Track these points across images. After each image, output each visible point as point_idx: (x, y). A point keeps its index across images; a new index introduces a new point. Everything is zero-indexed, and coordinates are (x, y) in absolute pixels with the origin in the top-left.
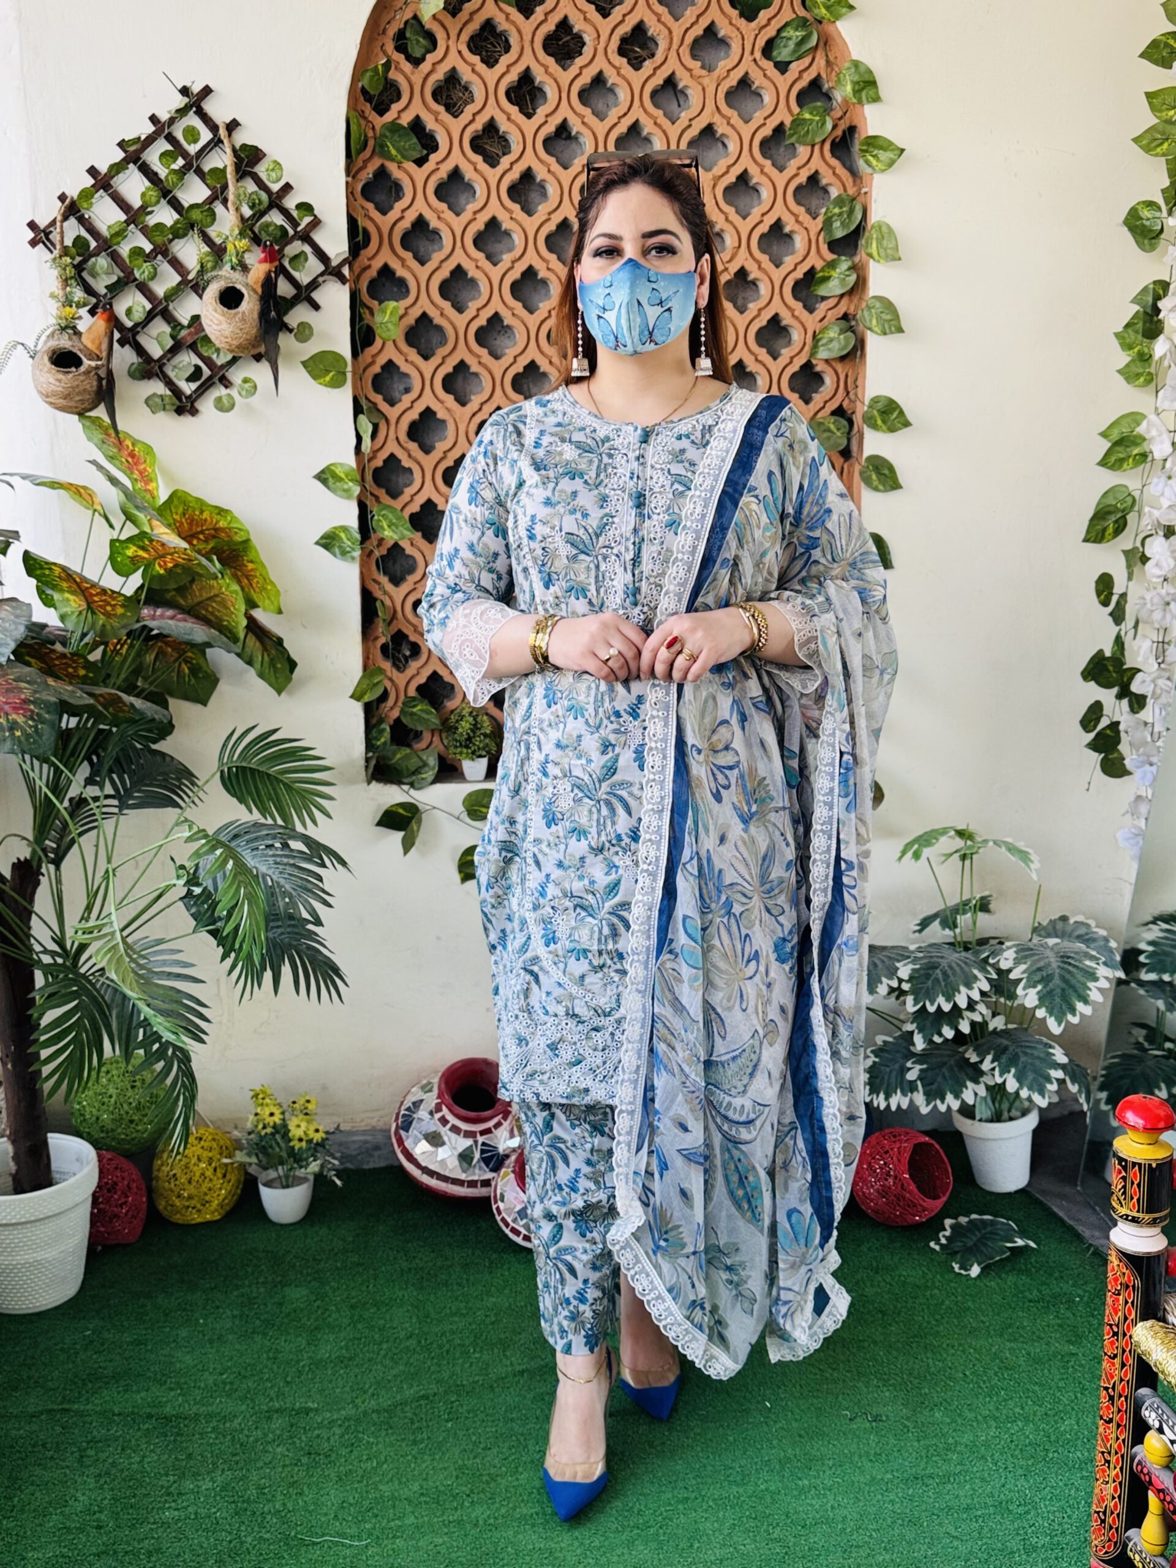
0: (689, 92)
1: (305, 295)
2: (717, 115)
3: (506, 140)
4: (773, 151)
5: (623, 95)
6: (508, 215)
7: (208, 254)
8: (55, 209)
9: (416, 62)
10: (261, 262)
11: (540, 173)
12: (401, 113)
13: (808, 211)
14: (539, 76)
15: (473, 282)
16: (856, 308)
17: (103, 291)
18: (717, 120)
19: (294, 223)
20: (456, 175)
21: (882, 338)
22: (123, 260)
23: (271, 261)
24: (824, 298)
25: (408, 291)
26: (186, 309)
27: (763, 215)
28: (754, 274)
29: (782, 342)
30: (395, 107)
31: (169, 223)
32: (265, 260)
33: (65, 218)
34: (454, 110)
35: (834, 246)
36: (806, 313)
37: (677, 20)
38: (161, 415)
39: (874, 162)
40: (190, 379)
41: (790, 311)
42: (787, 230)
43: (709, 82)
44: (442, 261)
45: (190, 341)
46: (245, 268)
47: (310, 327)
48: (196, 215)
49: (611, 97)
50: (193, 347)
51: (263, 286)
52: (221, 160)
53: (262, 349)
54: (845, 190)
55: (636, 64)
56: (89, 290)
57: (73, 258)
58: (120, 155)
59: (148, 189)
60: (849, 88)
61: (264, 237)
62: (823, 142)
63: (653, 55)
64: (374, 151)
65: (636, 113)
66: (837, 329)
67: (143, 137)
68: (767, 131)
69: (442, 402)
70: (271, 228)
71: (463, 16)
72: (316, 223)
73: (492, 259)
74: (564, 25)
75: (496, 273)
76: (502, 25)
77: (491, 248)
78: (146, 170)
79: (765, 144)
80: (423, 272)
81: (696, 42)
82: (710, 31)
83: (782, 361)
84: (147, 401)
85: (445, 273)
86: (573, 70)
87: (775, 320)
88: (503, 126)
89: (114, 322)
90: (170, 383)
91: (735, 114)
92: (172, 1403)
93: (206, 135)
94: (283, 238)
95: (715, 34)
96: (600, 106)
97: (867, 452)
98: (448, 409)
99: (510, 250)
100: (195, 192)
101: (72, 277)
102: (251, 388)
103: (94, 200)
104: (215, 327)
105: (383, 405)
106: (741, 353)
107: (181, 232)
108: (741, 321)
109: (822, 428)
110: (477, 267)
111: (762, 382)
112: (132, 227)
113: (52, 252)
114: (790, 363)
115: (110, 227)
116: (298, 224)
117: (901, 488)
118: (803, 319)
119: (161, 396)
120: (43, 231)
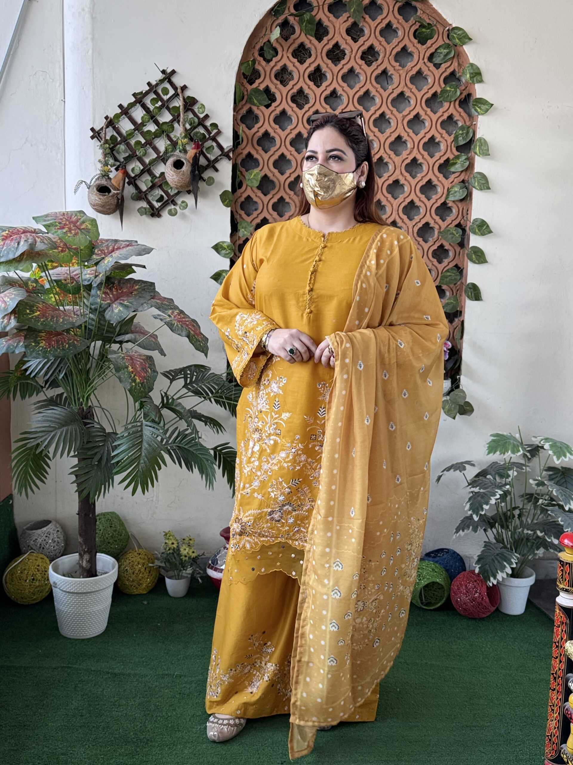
0: (393, 77)
1: (212, 165)
2: (406, 87)
3: (307, 97)
4: (432, 105)
5: (362, 78)
7: (168, 146)
8: (103, 123)
9: (268, 61)
10: (192, 149)
12: (260, 84)
13: (447, 132)
14: (324, 68)
15: (289, 161)
16: (469, 177)
17: (122, 160)
18: (406, 89)
19: (209, 133)
20: (283, 112)
21: (480, 192)
22: (132, 146)
23: (197, 149)
24: (454, 173)
25: (259, 165)
26: (158, 170)
27: (426, 133)
28: (420, 160)
29: (432, 192)
30: (258, 82)
31: (153, 130)
32: (195, 148)
33: (107, 127)
34: (284, 83)
35: (458, 148)
36: (444, 179)
37: (389, 44)
38: (144, 216)
39: (479, 110)
40: (158, 201)
41: (437, 178)
42: (437, 140)
43: (403, 72)
44: (275, 152)
45: (159, 184)
46: (185, 151)
47: (213, 179)
48: (165, 127)
49: (357, 79)
50: (160, 186)
51: (193, 160)
52: (178, 103)
53: (191, 188)
54: (465, 123)
55: (369, 64)
56: (116, 160)
57: (110, 145)
58: (133, 99)
59: (144, 115)
60: (468, 76)
61: (195, 138)
62: (455, 100)
63: (377, 60)
64: (247, 101)
65: (368, 86)
66: (459, 187)
67: (144, 92)
68: (429, 95)
69: (271, 215)
70: (199, 134)
71: (290, 41)
72: (219, 133)
73: (298, 151)
74: (336, 45)
75: (299, 157)
76: (308, 45)
77: (297, 146)
78: (144, 107)
79: (428, 101)
80: (266, 156)
81: (397, 54)
82: (404, 49)
83: (432, 201)
84: (138, 210)
85: (276, 157)
86: (340, 66)
87: (430, 182)
88: (307, 91)
89: (126, 174)
90: (149, 203)
91: (414, 87)
93: (172, 92)
94: (204, 139)
95: (407, 51)
96: (352, 83)
97: (471, 244)
100: (166, 117)
101: (108, 154)
102: (185, 206)
103: (120, 119)
104: (171, 177)
105: (244, 216)
106: (413, 197)
107: (158, 135)
108: (413, 182)
109: (449, 233)
110: (291, 154)
111: (422, 210)
112: (137, 131)
113: (100, 142)
114: (436, 202)
115: (126, 132)
116: (211, 133)
117: (487, 262)
118: (443, 182)
119: (145, 208)
120: (97, 132)
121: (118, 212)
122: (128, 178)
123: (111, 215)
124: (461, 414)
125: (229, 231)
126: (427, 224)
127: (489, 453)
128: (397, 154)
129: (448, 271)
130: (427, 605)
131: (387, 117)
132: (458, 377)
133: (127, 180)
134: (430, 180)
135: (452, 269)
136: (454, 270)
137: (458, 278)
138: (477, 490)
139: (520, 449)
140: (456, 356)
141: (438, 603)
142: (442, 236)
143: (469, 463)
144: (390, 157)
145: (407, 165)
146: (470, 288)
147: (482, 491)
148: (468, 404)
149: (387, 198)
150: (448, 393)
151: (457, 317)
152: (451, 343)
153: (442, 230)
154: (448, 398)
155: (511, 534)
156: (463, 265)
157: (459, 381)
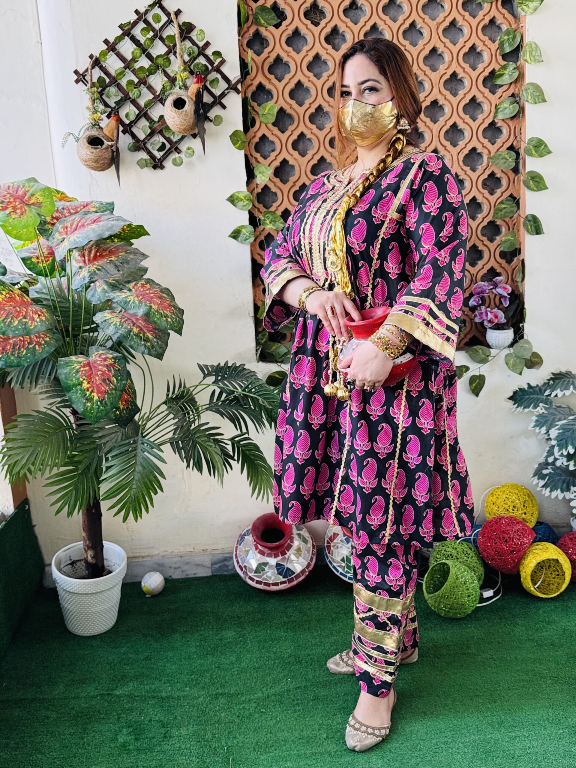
1: (218, 101)
3: (323, 13)
4: (470, 8)
6: (325, 52)
7: (166, 83)
8: (88, 63)
10: (195, 83)
11: (342, 28)
13: (490, 39)
15: (307, 90)
16: (519, 90)
17: (113, 105)
19: (212, 63)
20: (296, 33)
21: (534, 106)
22: (123, 88)
23: (200, 83)
24: (501, 86)
25: (272, 97)
26: (155, 113)
27: (465, 42)
28: (461, 75)
29: (478, 111)
31: (147, 67)
32: (197, 82)
33: (93, 67)
35: (505, 57)
36: (490, 94)
38: (145, 170)
40: (159, 150)
41: (482, 94)
42: (478, 50)
44: (290, 79)
45: (159, 129)
47: (221, 118)
48: (160, 61)
50: (161, 132)
51: (196, 96)
52: (173, 31)
53: (196, 131)
54: (510, 26)
56: (106, 105)
57: (97, 88)
58: (120, 32)
59: (135, 49)
61: (196, 70)
64: (252, 22)
66: (509, 102)
67: (132, 22)
69: (292, 155)
70: (200, 66)
72: (223, 62)
73: (318, 76)
75: (319, 83)
77: (316, 70)
78: (134, 40)
79: (464, 4)
80: (280, 86)
83: (478, 122)
84: (138, 163)
85: (292, 85)
87: (473, 100)
89: (120, 121)
90: (149, 153)
92: (166, 690)
93: (164, 19)
94: (207, 72)
97: (528, 170)
98: (295, 159)
99: (326, 71)
100: (160, 49)
101: (97, 98)
102: (191, 152)
103: (107, 57)
104: (172, 120)
105: (260, 159)
106: (455, 119)
107: (153, 71)
108: (455, 101)
109: (501, 157)
110: (309, 81)
111: (467, 134)
112: (127, 70)
113: (86, 85)
114: (483, 122)
115: (116, 71)
116: (214, 63)
117: (548, 188)
118: (490, 98)
119: (145, 160)
120: (82, 75)
121: (113, 167)
122: (123, 126)
123: (106, 171)
124: (528, 367)
125: (245, 178)
126: (474, 150)
128: (434, 69)
129: (502, 203)
131: (418, 27)
132: (521, 325)
133: (121, 128)
134: (474, 96)
135: (507, 200)
136: (510, 200)
137: (515, 209)
140: (518, 301)
142: (492, 163)
144: (425, 74)
145: (446, 81)
146: (529, 221)
148: (536, 355)
149: (425, 123)
150: (512, 345)
151: (516, 256)
152: (511, 286)
154: (511, 349)
156: (519, 194)
157: (523, 330)
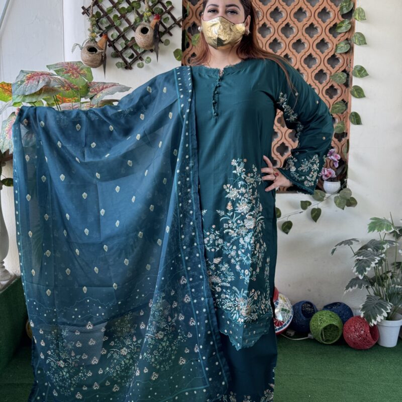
1: (168, 31)
7: (137, 18)
8: (91, 3)
10: (154, 19)
13: (335, 5)
16: (351, 36)
17: (104, 29)
21: (359, 46)
22: (111, 20)
24: (341, 33)
26: (130, 35)
27: (320, 6)
28: (316, 25)
29: (325, 48)
31: (126, 7)
32: (156, 19)
33: (94, 5)
35: (344, 16)
36: (333, 38)
38: (120, 69)
40: (130, 58)
41: (328, 37)
42: (328, 11)
45: (131, 45)
46: (149, 22)
47: (169, 41)
48: (135, 5)
50: (131, 47)
51: (155, 27)
53: (153, 48)
56: (100, 29)
57: (95, 18)
61: (156, 12)
66: (344, 43)
70: (158, 9)
72: (172, 8)
83: (325, 54)
84: (116, 64)
87: (323, 40)
90: (124, 59)
94: (162, 13)
101: (95, 24)
102: (149, 60)
104: (139, 40)
106: (311, 51)
107: (130, 10)
108: (311, 41)
109: (338, 76)
111: (318, 61)
112: (114, 8)
113: (89, 16)
114: (328, 54)
115: (107, 9)
116: (167, 8)
117: (365, 97)
118: (332, 40)
119: (121, 63)
120: (87, 10)
121: (102, 66)
122: (109, 42)
123: (98, 68)
124: (348, 206)
126: (321, 71)
127: (369, 231)
128: (299, 21)
129: (337, 104)
130: (327, 341)
132: (345, 180)
133: (108, 43)
134: (323, 39)
135: (340, 102)
136: (342, 104)
137: (344, 108)
138: (361, 258)
139: (392, 228)
140: (344, 166)
141: (335, 339)
142: (332, 79)
143: (354, 239)
144: (294, 23)
145: (307, 29)
146: (353, 116)
147: (365, 258)
148: (353, 199)
149: (292, 52)
150: (339, 192)
151: (344, 137)
152: (340, 156)
153: (332, 74)
154: (339, 195)
155: (386, 289)
156: (348, 100)
157: (346, 183)
